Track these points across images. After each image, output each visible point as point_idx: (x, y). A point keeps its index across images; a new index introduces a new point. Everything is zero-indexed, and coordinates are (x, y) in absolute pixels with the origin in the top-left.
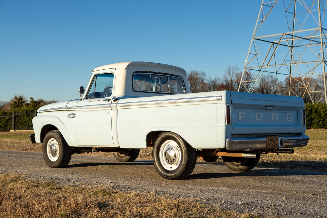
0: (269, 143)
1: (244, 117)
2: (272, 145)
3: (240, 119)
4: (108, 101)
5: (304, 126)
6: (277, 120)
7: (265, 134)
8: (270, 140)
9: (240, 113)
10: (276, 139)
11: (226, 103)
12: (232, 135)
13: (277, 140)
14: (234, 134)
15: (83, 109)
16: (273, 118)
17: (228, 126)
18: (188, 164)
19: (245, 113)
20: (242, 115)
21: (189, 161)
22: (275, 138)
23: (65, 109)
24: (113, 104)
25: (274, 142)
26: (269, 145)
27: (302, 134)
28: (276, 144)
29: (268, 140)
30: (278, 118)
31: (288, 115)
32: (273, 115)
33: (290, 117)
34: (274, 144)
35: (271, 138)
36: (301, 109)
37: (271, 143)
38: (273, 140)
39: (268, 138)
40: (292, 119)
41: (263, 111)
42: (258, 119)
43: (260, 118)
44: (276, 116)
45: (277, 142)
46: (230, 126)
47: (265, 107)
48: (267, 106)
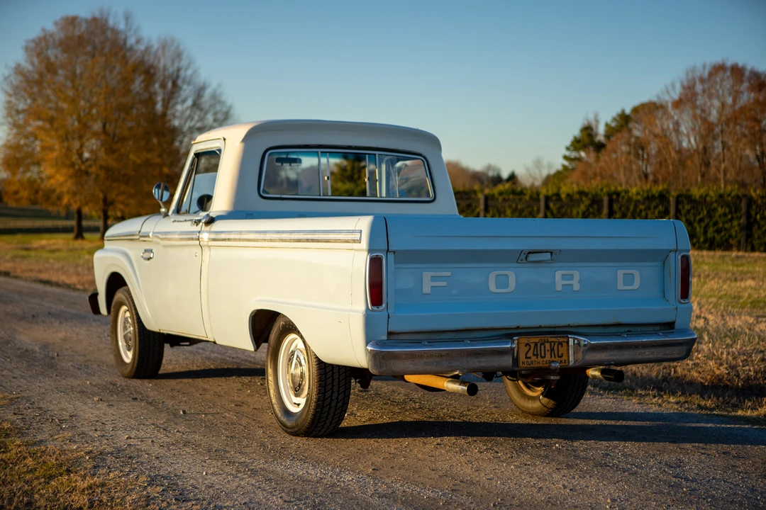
0: (530, 354)
1: (444, 284)
2: (540, 359)
3: (427, 290)
4: (197, 225)
5: (681, 303)
6: (577, 287)
7: (518, 328)
8: (533, 345)
9: (427, 276)
10: (560, 343)
11: (370, 251)
12: (390, 334)
13: (564, 344)
14: (399, 331)
15: (161, 239)
16: (559, 282)
17: (373, 310)
18: (322, 399)
19: (447, 274)
20: (434, 278)
21: (324, 393)
23: (138, 237)
24: (204, 232)
25: (552, 350)
26: (529, 360)
27: (677, 326)
28: (559, 357)
29: (526, 346)
30: (579, 282)
31: (620, 273)
32: (558, 275)
33: (629, 279)
34: (551, 357)
35: (536, 340)
36: (672, 255)
37: (539, 353)
38: (548, 346)
39: (524, 340)
40: (636, 285)
41: (519, 265)
42: (497, 287)
43: (507, 286)
44: (571, 277)
45: (563, 350)
46: (382, 310)
47: (524, 256)
48: (530, 253)
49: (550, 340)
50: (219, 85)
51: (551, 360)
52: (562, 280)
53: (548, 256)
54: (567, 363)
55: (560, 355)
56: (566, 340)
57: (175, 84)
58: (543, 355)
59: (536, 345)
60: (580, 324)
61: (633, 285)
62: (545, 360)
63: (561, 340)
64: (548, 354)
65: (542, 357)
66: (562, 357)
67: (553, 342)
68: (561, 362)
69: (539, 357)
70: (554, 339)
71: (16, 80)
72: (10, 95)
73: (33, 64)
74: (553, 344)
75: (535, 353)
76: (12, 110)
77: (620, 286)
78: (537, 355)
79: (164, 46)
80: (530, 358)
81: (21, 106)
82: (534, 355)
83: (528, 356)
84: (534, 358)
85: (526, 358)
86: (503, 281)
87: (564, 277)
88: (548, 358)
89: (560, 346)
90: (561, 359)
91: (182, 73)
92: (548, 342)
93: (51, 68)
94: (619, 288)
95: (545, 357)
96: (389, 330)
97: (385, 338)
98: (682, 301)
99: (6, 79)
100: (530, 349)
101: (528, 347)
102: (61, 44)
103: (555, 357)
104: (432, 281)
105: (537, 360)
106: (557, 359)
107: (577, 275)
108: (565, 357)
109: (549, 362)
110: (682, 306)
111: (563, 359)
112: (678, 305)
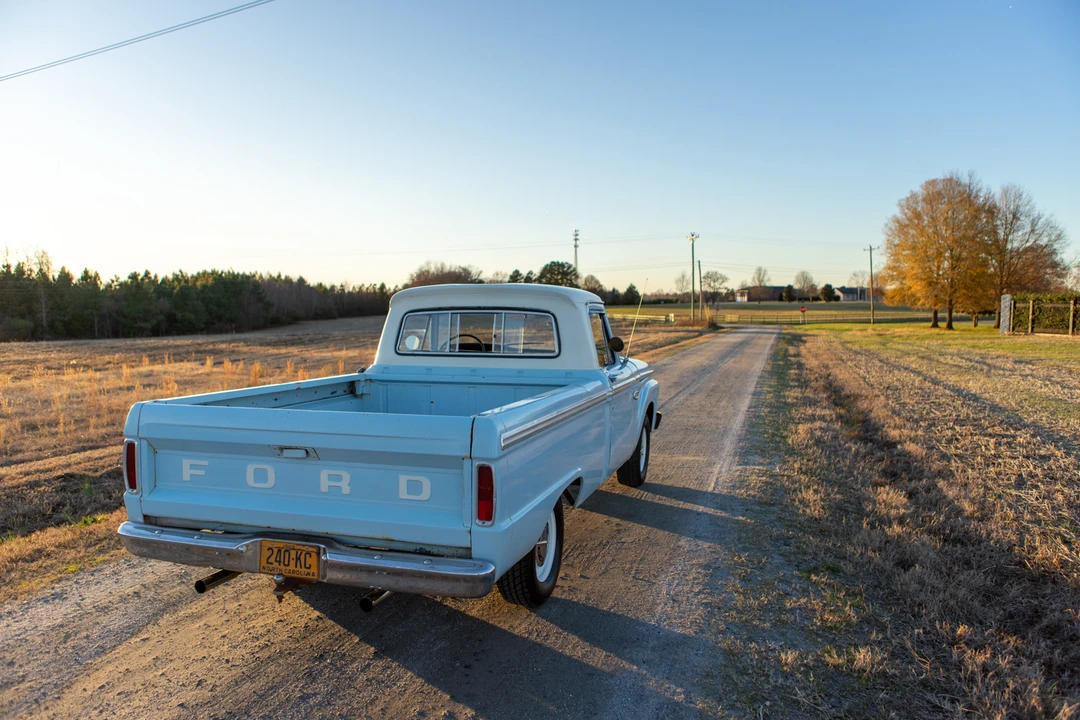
0: (272, 559)
1: (202, 473)
2: (282, 566)
3: (186, 477)
5: (479, 526)
6: (346, 490)
8: (276, 551)
9: (186, 463)
10: (309, 553)
12: (146, 516)
13: (314, 554)
16: (325, 484)
19: (205, 463)
20: (192, 467)
22: (304, 548)
25: (298, 559)
26: (270, 566)
27: (475, 554)
28: (305, 567)
29: (268, 549)
30: (349, 485)
31: (403, 480)
32: (324, 474)
33: (414, 487)
34: (296, 567)
35: (280, 544)
36: (467, 463)
37: (282, 560)
38: (293, 554)
39: (269, 542)
40: (425, 494)
41: (278, 460)
42: (256, 480)
43: (265, 480)
44: (339, 478)
45: (312, 561)
46: (137, 493)
47: (278, 451)
48: (282, 449)
49: (296, 547)
50: (1052, 216)
51: (296, 569)
52: (329, 480)
54: (316, 577)
55: (307, 566)
56: (315, 550)
57: (1015, 216)
58: (286, 563)
59: (279, 551)
61: (419, 495)
62: (288, 568)
63: (310, 549)
64: (293, 563)
65: (285, 565)
66: (309, 568)
67: (299, 550)
68: (309, 574)
69: (282, 564)
70: (302, 548)
71: (893, 226)
72: (889, 236)
73: (906, 214)
74: (299, 552)
75: (278, 559)
76: (890, 245)
77: (403, 494)
78: (280, 562)
79: (1006, 192)
80: (272, 563)
81: (897, 242)
82: (276, 561)
83: (269, 560)
84: (276, 565)
85: (268, 563)
86: (261, 476)
87: (331, 477)
88: (292, 566)
89: (308, 556)
90: (309, 571)
91: (1021, 209)
92: (294, 549)
93: (918, 216)
94: (401, 497)
95: (288, 565)
96: (146, 513)
97: (141, 519)
98: (480, 523)
99: (886, 225)
100: (272, 554)
101: (270, 551)
102: (924, 200)
103: (301, 567)
104: (191, 469)
105: (279, 567)
106: (303, 570)
107: (346, 477)
108: (314, 569)
109: (294, 572)
110: (481, 529)
111: (311, 571)
112: (474, 528)
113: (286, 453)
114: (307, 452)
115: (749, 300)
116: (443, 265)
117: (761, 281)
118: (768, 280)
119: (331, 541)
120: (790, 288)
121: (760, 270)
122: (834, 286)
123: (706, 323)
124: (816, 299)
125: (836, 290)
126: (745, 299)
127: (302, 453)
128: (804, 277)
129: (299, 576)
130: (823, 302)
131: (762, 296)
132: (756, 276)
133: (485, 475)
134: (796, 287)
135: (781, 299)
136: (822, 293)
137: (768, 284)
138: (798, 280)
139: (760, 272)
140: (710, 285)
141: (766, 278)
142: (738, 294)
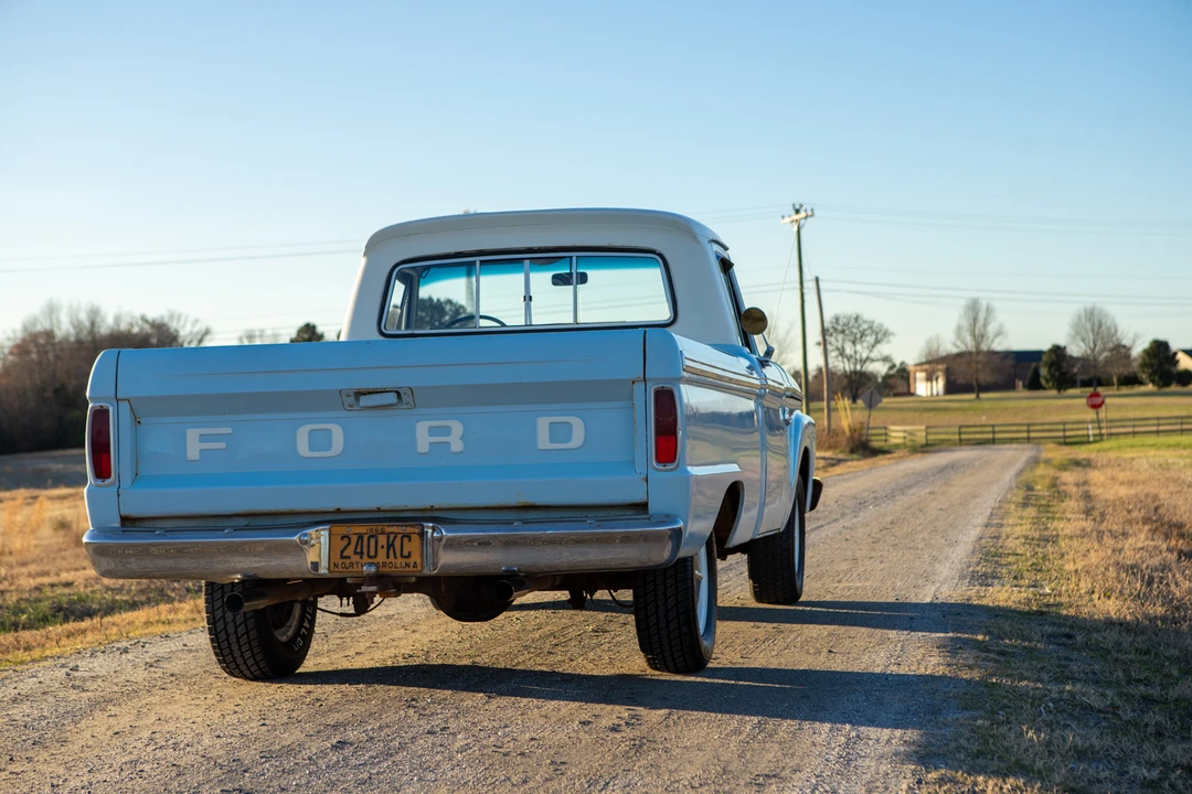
0: (350, 552)
1: (222, 445)
2: (366, 561)
3: (194, 454)
5: (659, 470)
6: (457, 446)
7: (338, 511)
8: (354, 539)
9: (192, 435)
10: (407, 536)
12: (125, 520)
13: (415, 538)
14: (139, 516)
16: (423, 439)
17: (97, 486)
19: (226, 430)
20: (203, 438)
22: (400, 530)
25: (390, 546)
26: (347, 561)
27: (652, 508)
28: (402, 556)
29: (342, 539)
30: (461, 438)
31: (543, 424)
32: (422, 428)
33: (560, 432)
34: (388, 557)
35: (362, 529)
36: (639, 387)
37: (365, 551)
38: (382, 540)
39: (343, 530)
40: (577, 440)
41: (350, 414)
42: (311, 449)
43: (328, 445)
44: (447, 431)
45: (413, 546)
46: (111, 485)
47: (352, 400)
48: (359, 394)
49: (388, 530)
51: (388, 561)
52: (430, 435)
53: (391, 398)
54: (419, 568)
55: (406, 553)
56: (417, 531)
58: (372, 553)
59: (361, 537)
60: (453, 506)
61: (568, 441)
62: (375, 561)
63: (409, 530)
64: (382, 553)
65: (370, 557)
66: (408, 557)
67: (392, 533)
68: (407, 565)
69: (365, 556)
74: (392, 537)
75: (359, 550)
77: (543, 441)
78: (362, 553)
80: (349, 557)
82: (355, 553)
83: (345, 554)
84: (356, 558)
85: (342, 557)
86: (320, 440)
87: (433, 431)
89: (406, 540)
90: (408, 561)
92: (383, 533)
94: (540, 447)
95: (376, 556)
96: (123, 514)
97: (117, 524)
98: (660, 467)
100: (349, 544)
101: (346, 541)
103: (395, 557)
104: (201, 442)
105: (360, 561)
106: (400, 560)
107: (457, 428)
108: (416, 558)
109: (384, 564)
110: (661, 475)
111: (411, 561)
112: (653, 475)
113: (365, 401)
114: (398, 394)
115: (951, 388)
116: (94, 314)
117: (979, 338)
118: (999, 333)
119: (440, 516)
120: (1058, 351)
121: (973, 308)
122: (1174, 346)
123: (843, 440)
124: (1130, 380)
125: (1181, 357)
126: (939, 385)
127: (392, 398)
128: (1094, 322)
129: (393, 569)
130: (1150, 387)
131: (985, 377)
132: (965, 323)
133: (666, 401)
134: (1076, 350)
135: (1034, 384)
136: (1144, 365)
137: (999, 345)
138: (1078, 332)
139: (976, 314)
140: (842, 353)
141: (992, 329)
142: (921, 375)
